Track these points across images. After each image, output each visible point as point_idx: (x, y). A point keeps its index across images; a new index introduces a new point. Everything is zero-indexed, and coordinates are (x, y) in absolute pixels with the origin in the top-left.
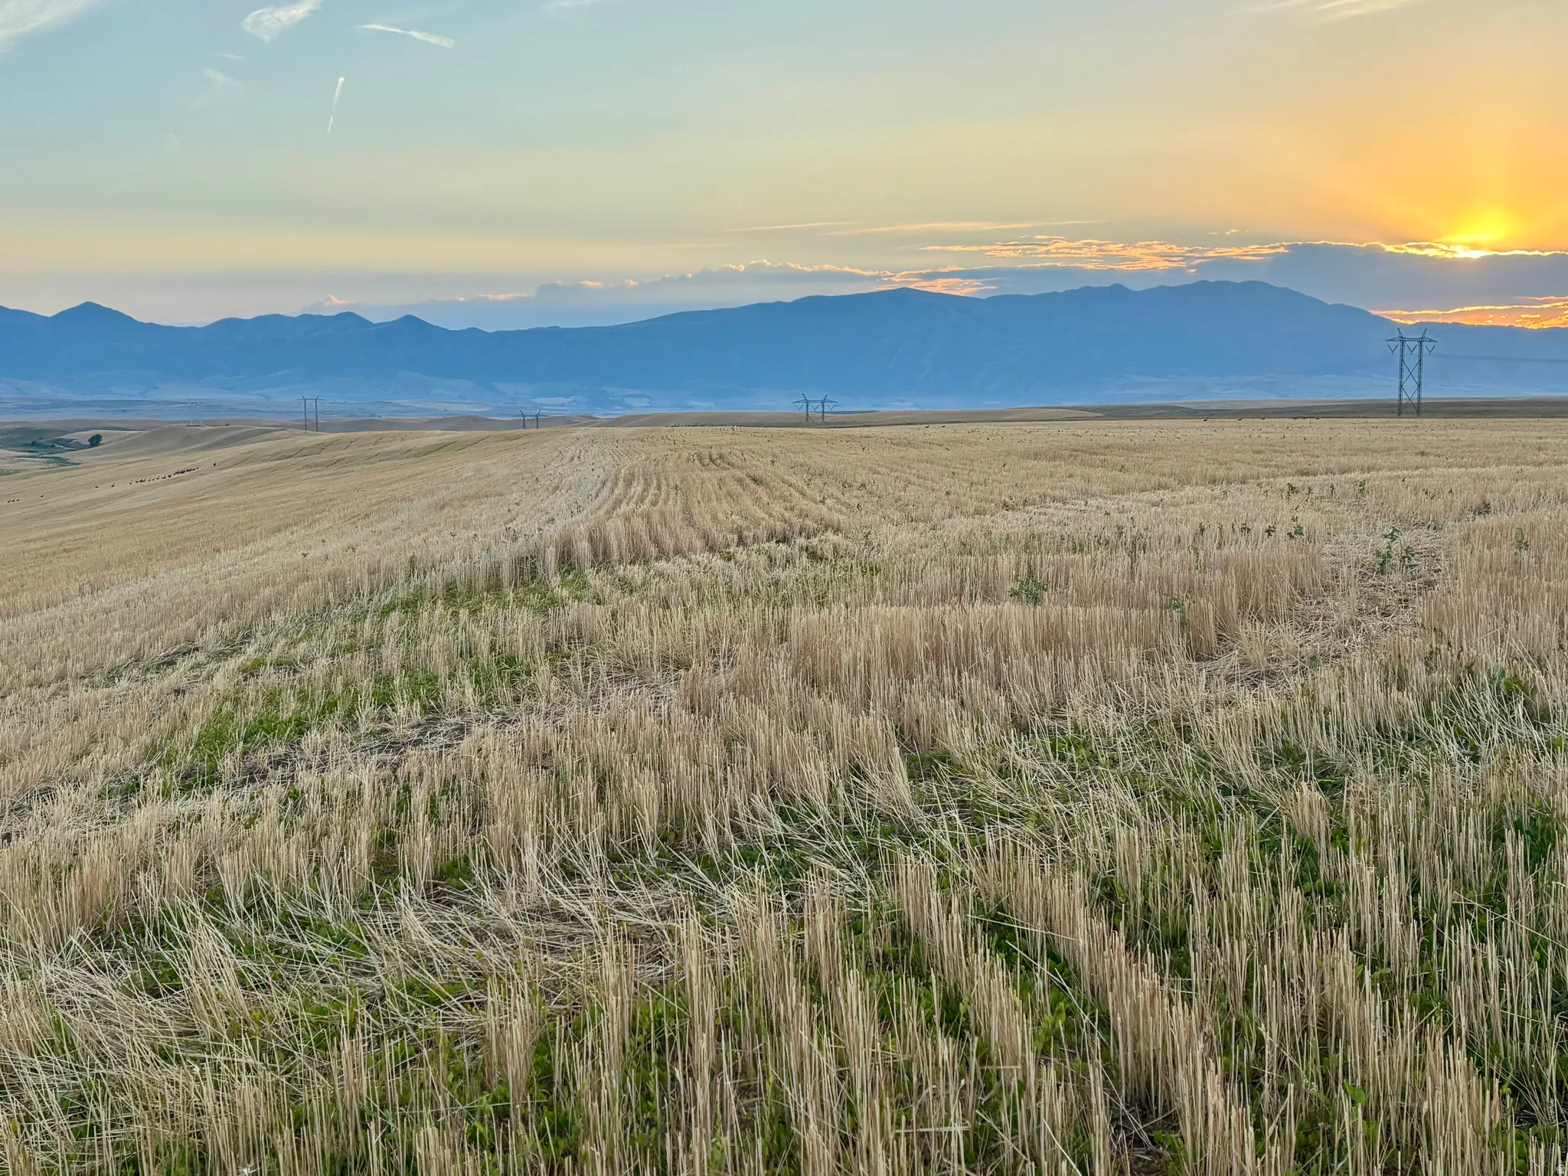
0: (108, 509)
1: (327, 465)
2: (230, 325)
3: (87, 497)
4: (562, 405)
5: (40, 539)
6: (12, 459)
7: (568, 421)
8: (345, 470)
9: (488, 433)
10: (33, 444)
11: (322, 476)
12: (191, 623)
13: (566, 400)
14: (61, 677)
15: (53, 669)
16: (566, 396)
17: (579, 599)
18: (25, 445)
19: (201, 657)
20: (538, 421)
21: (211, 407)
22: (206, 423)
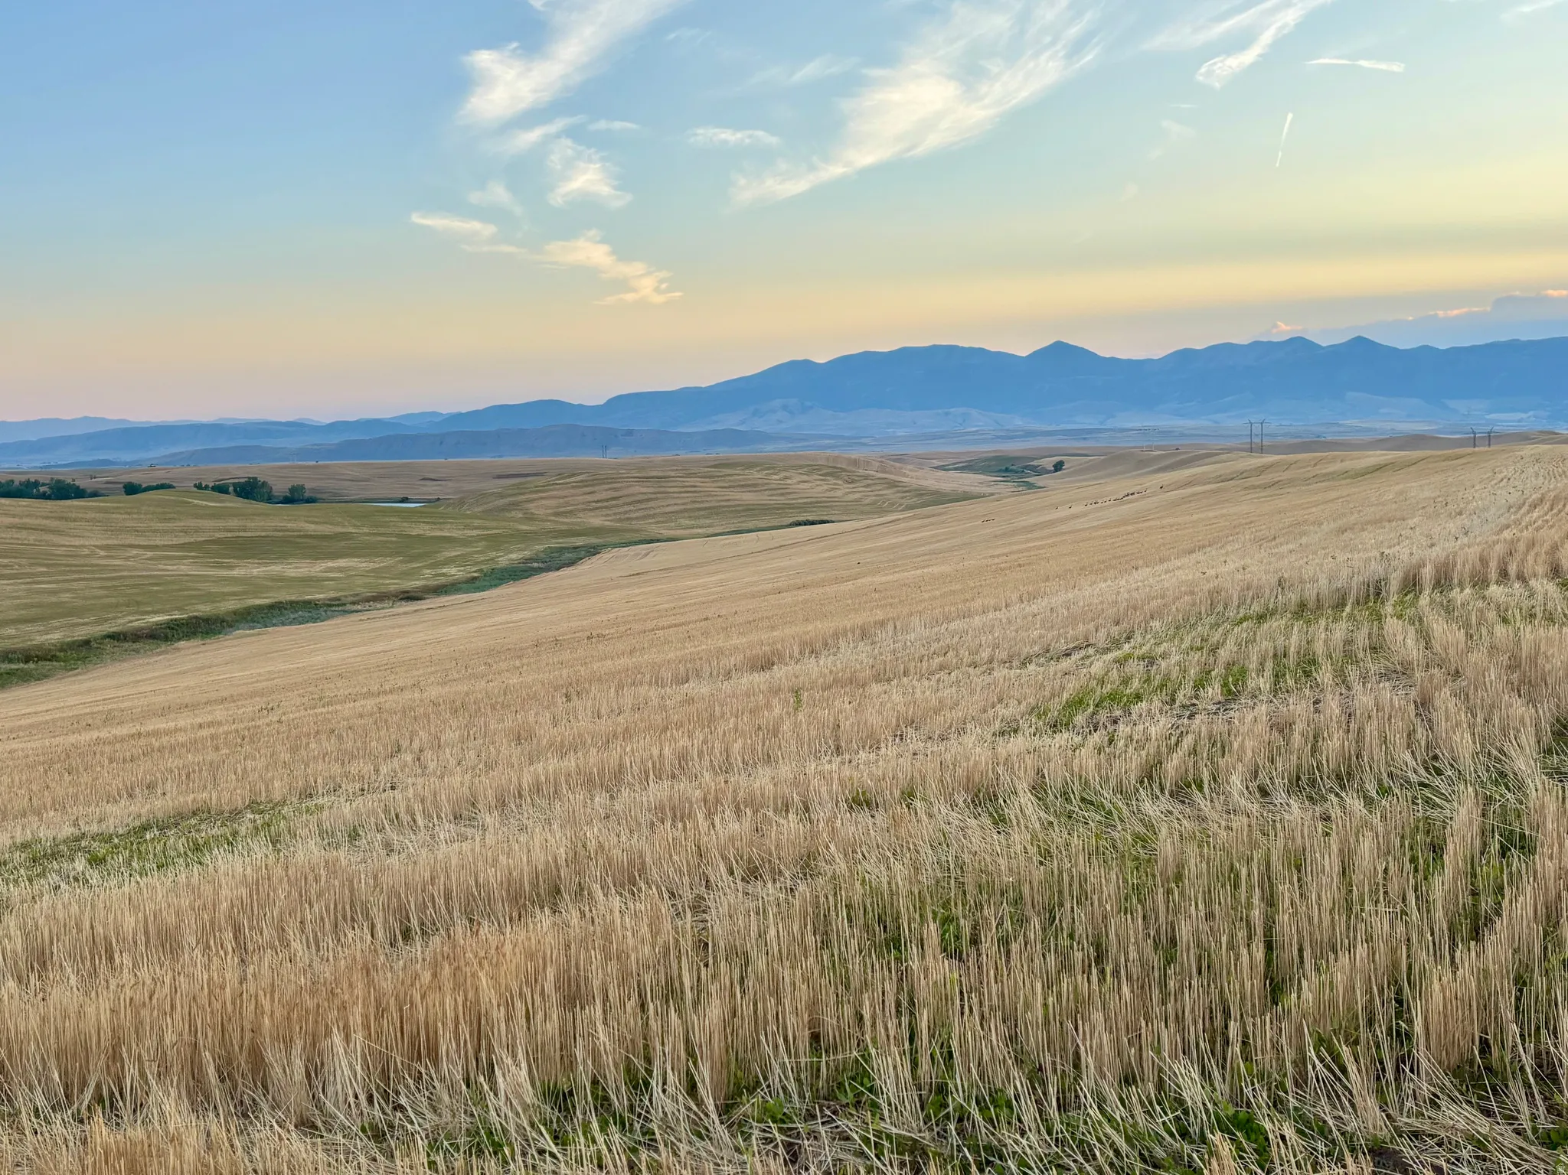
0: (1063, 528)
1: (1266, 487)
2: (1185, 356)
3: (1048, 518)
4: (1519, 421)
5: (1003, 555)
6: (988, 484)
7: (1524, 438)
8: (1282, 491)
9: (1429, 453)
10: (1007, 470)
11: (1258, 498)
12: (1091, 626)
13: (1524, 416)
14: (991, 661)
15: (985, 655)
16: (1525, 411)
17: (1400, 617)
18: (1000, 471)
19: (1091, 651)
20: (1490, 438)
21: (1166, 433)
22: (1159, 448)
